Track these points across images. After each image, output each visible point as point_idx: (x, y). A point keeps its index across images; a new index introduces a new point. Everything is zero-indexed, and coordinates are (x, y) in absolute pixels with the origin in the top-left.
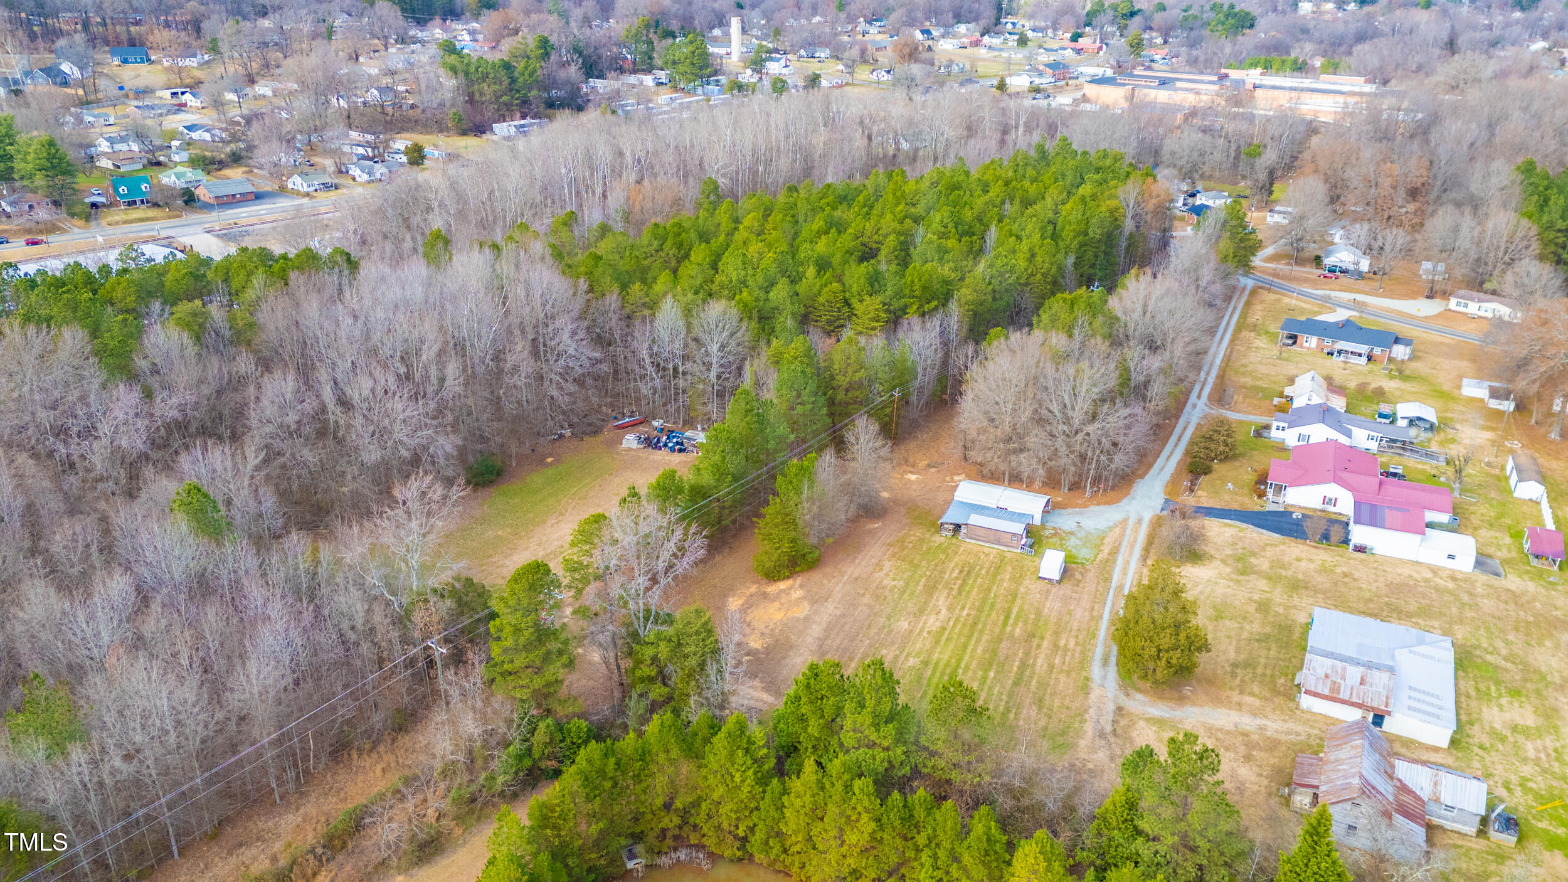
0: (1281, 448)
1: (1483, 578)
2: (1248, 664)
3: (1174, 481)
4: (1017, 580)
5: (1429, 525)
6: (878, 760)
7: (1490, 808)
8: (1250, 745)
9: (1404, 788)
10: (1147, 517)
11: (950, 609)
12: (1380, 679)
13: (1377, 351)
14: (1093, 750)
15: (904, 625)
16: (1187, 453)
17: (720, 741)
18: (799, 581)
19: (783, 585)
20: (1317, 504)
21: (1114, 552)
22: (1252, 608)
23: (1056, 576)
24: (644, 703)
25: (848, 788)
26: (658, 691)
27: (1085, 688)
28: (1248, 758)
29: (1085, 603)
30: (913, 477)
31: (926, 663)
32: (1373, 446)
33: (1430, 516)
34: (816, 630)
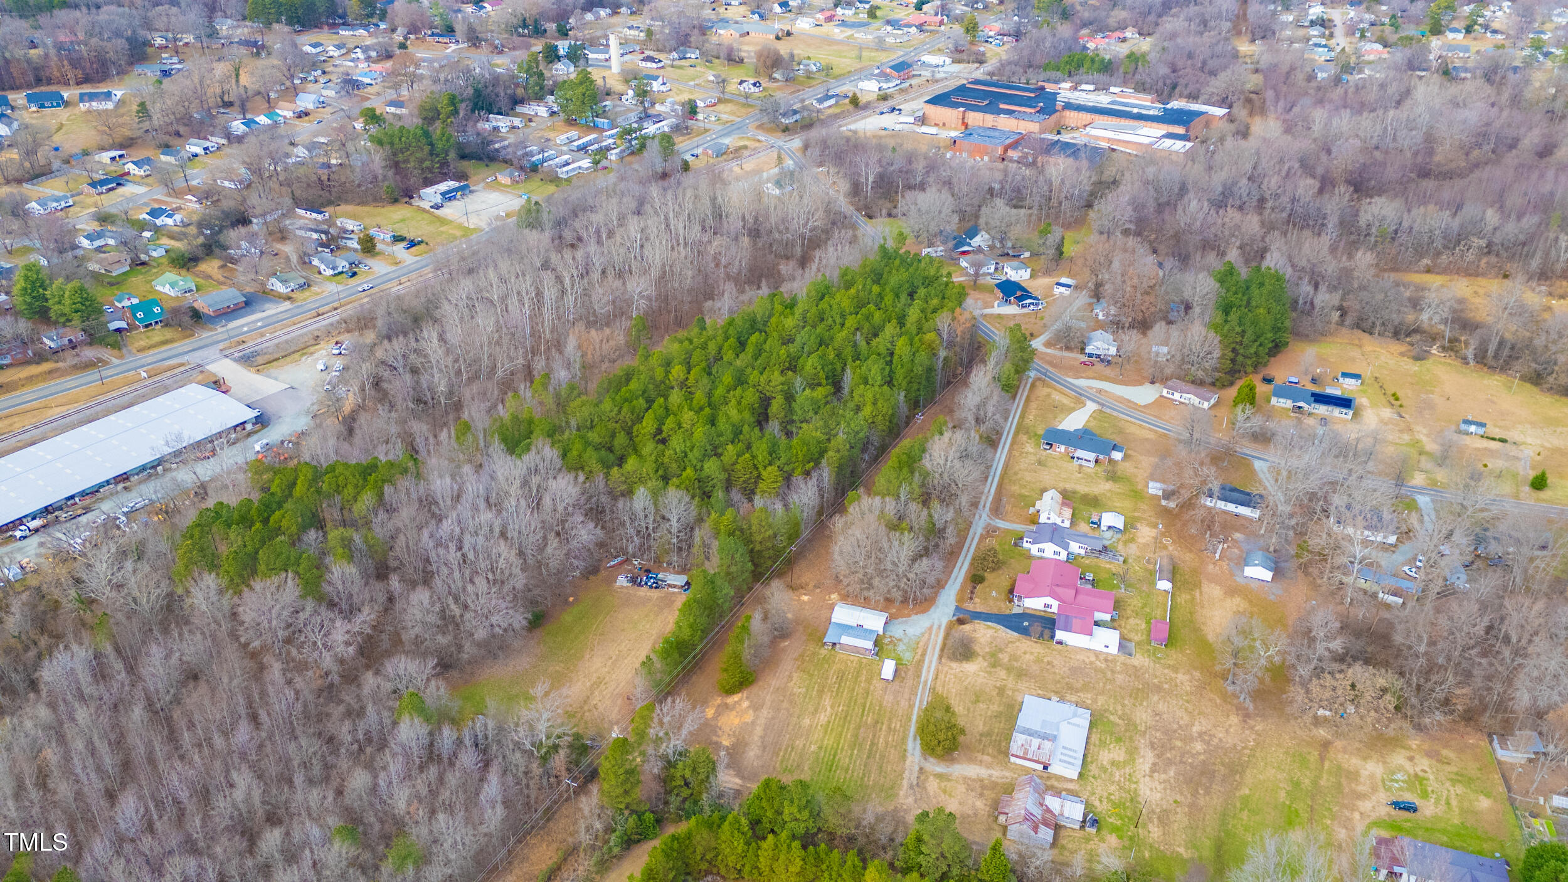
0: (1028, 556)
1: (1123, 658)
2: (989, 734)
3: (962, 590)
4: (869, 681)
5: (1097, 624)
6: (801, 829)
7: (1085, 816)
8: (983, 787)
9: (1048, 810)
10: (944, 622)
11: (832, 707)
12: (1047, 745)
13: (1101, 457)
14: (907, 797)
15: (807, 722)
16: (971, 564)
17: (726, 826)
18: (745, 693)
19: (736, 698)
20: (1041, 607)
21: (924, 654)
22: (994, 693)
23: (890, 678)
24: (680, 799)
25: (789, 846)
26: (686, 792)
27: (903, 758)
28: (981, 795)
29: (906, 696)
30: (805, 598)
31: (820, 748)
32: (1082, 552)
33: (1099, 616)
34: (759, 731)
